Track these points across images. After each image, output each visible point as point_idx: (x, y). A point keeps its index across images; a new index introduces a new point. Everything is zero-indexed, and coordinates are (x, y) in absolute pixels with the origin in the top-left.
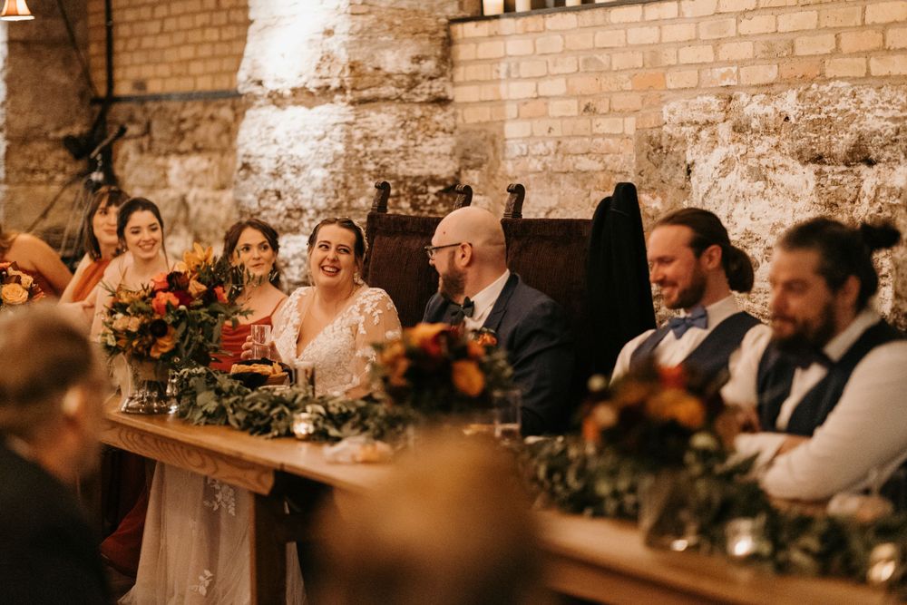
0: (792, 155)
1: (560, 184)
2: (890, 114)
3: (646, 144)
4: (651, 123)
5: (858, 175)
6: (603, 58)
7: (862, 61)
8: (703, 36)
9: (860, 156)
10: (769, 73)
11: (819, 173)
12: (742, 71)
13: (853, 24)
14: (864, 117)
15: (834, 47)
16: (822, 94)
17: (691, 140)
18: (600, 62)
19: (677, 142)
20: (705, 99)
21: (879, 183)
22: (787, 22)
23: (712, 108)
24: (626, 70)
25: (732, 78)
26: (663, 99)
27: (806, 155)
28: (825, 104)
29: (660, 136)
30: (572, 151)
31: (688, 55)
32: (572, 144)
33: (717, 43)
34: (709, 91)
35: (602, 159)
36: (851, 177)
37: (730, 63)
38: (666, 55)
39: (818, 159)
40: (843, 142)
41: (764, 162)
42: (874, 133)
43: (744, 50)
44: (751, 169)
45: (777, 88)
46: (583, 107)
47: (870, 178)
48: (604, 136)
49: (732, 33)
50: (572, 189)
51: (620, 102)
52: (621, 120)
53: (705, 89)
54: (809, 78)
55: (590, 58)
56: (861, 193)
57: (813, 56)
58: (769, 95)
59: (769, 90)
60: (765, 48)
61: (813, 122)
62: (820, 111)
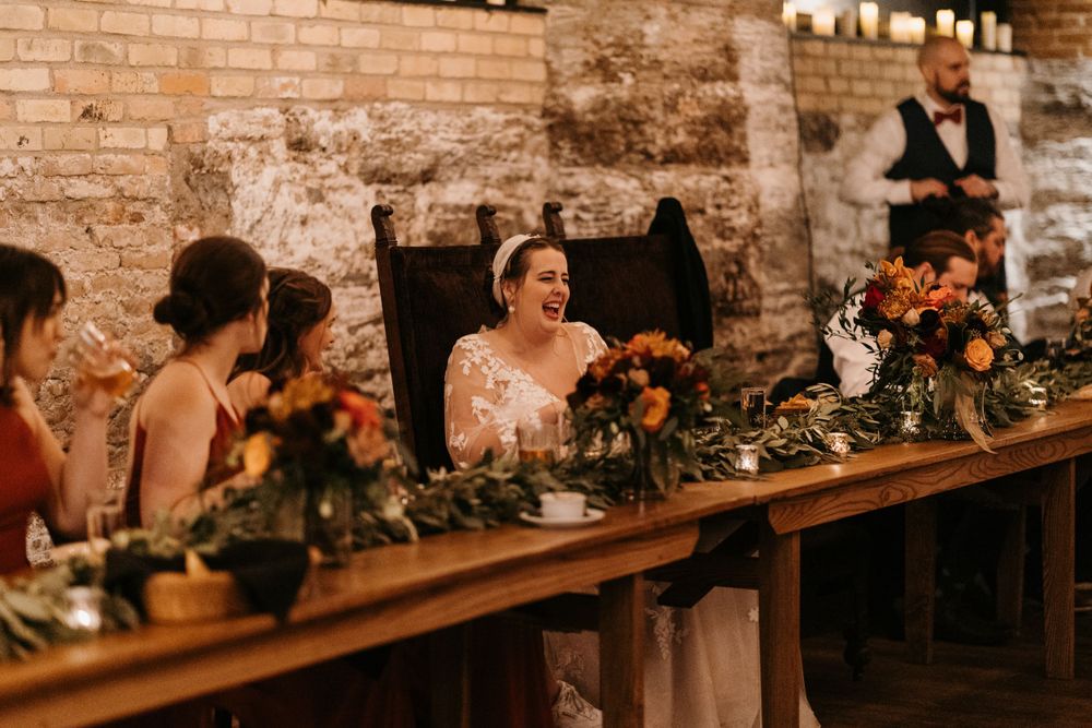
0: (360, 174)
1: (36, 218)
2: (456, 137)
3: (185, 163)
4: (193, 137)
5: (412, 194)
6: (116, 48)
7: (419, 85)
8: (256, 38)
9: (427, 177)
10: (334, 88)
11: (378, 193)
12: (306, 83)
13: (410, 48)
14: (429, 139)
15: (396, 67)
16: (390, 115)
17: (239, 158)
18: (111, 54)
19: (223, 160)
20: (266, 111)
22: (351, 37)
23: (274, 122)
24: (151, 66)
25: (294, 90)
26: (206, 107)
28: (394, 124)
29: (203, 153)
30: (63, 172)
31: (240, 58)
32: (64, 161)
33: (275, 49)
34: (267, 102)
35: (112, 181)
36: (408, 196)
37: (289, 72)
38: (210, 54)
41: (328, 183)
43: (308, 61)
44: (310, 191)
45: (342, 105)
46: (81, 111)
47: (423, 196)
48: (116, 150)
49: (291, 39)
50: (56, 224)
51: (141, 107)
52: (142, 131)
53: (262, 100)
55: (93, 47)
56: (416, 211)
57: (377, 75)
58: (335, 110)
59: (334, 106)
60: (329, 61)
61: (385, 142)
62: (390, 133)
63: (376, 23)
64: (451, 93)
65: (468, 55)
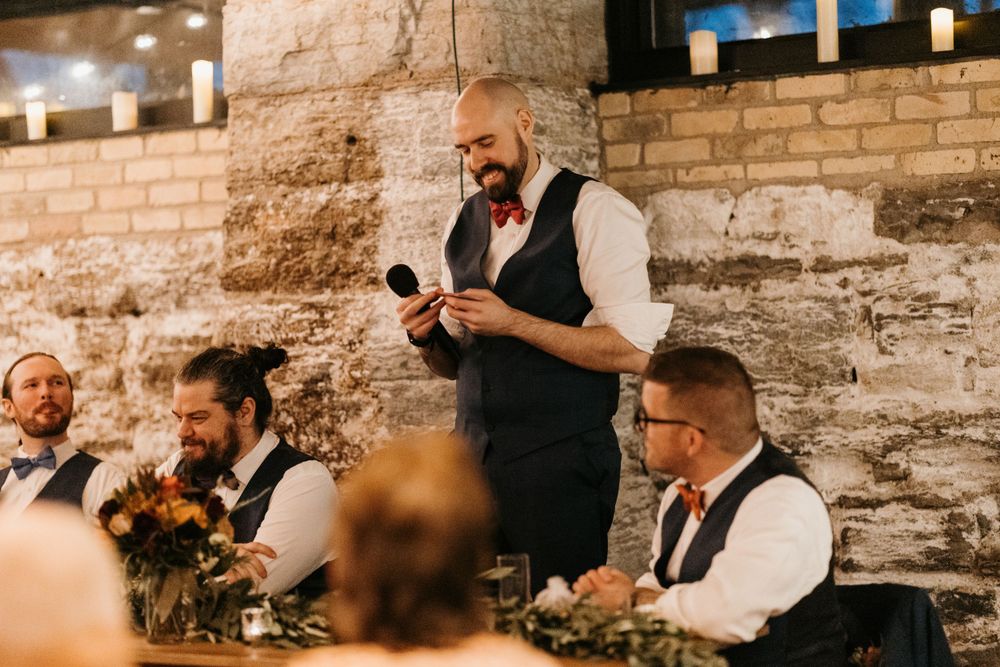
0: (49, 310)
2: (159, 266)
5: (124, 326)
7: (124, 217)
9: (128, 306)
10: (22, 231)
11: (80, 327)
13: (112, 183)
14: (128, 271)
15: (92, 203)
16: (81, 250)
21: (148, 333)
22: (38, 181)
27: (67, 309)
28: (85, 259)
36: (115, 329)
39: (81, 312)
40: (107, 295)
41: (15, 318)
42: (143, 285)
45: (28, 245)
47: (136, 328)
54: (64, 234)
56: (128, 344)
57: (71, 213)
58: (20, 252)
59: (20, 247)
60: (13, 206)
61: (73, 277)
62: (80, 267)
63: (70, 163)
64: (167, 221)
65: (189, 179)
